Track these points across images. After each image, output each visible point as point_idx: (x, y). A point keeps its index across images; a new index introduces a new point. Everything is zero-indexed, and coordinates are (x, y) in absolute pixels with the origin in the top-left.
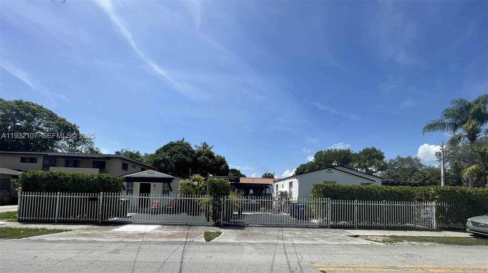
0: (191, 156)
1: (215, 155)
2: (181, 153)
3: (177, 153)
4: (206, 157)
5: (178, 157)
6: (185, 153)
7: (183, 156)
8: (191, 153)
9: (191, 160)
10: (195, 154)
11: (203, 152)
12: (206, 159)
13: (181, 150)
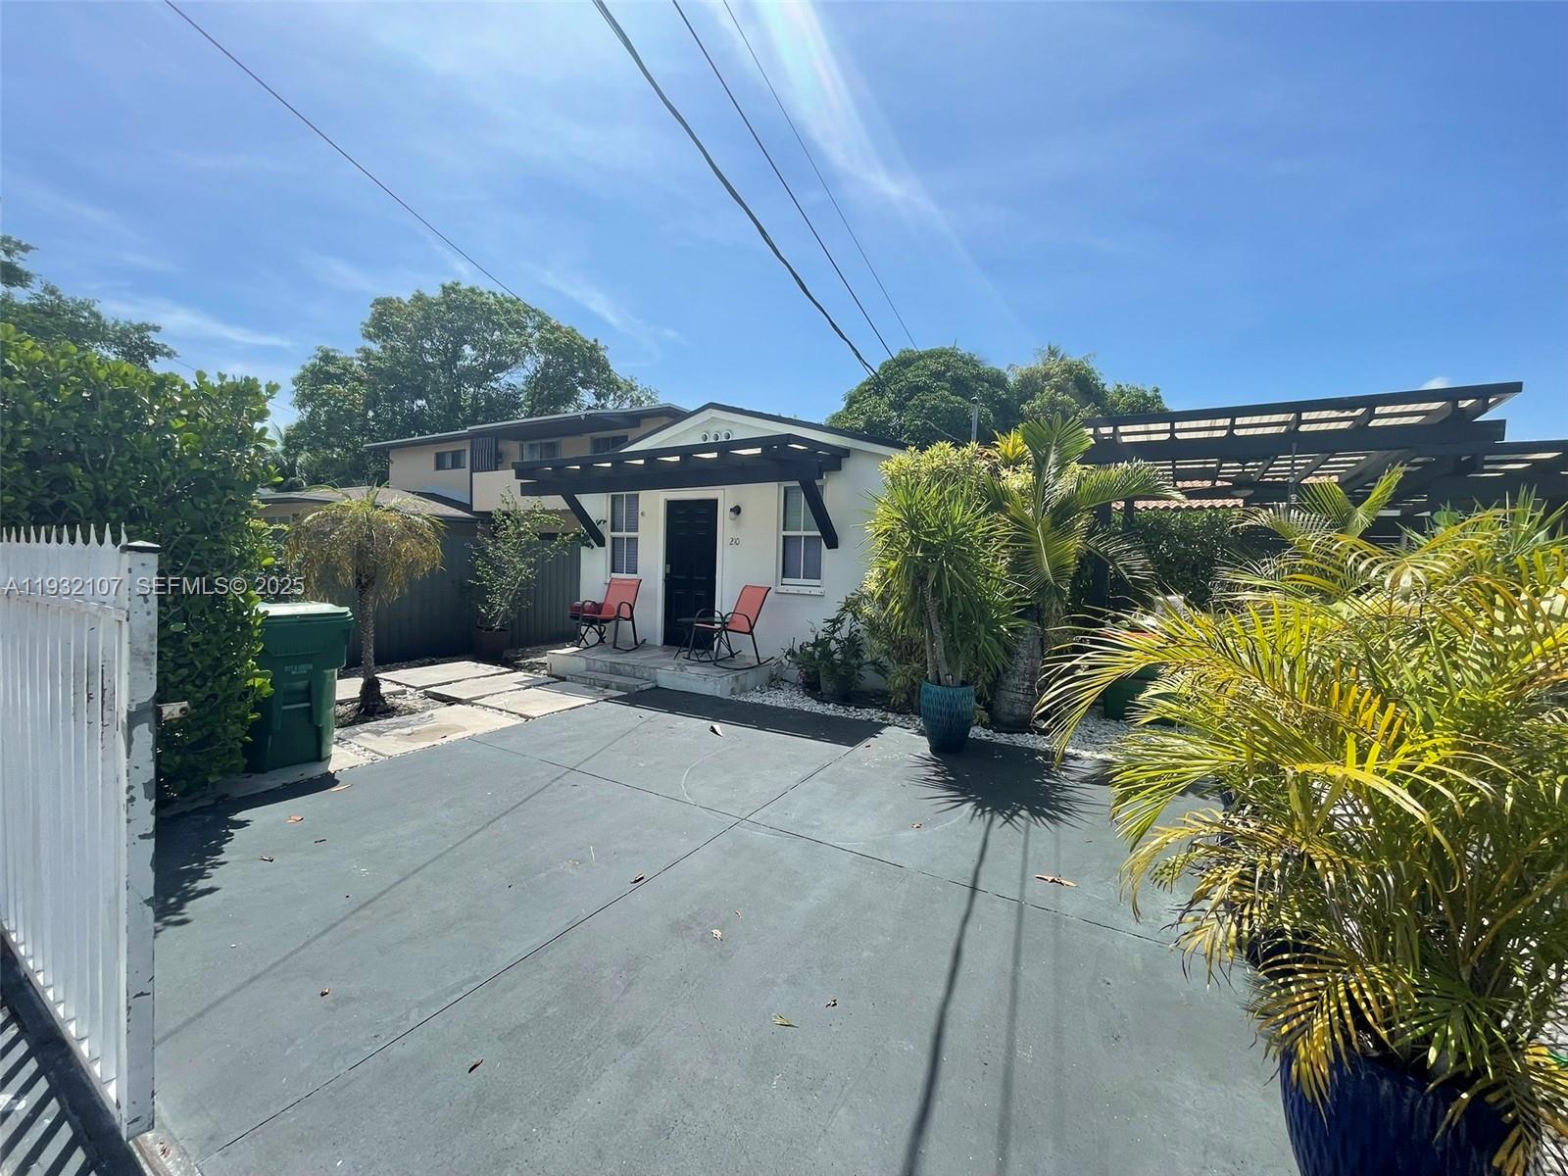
0: (988, 399)
1: (1110, 388)
2: (942, 388)
3: (926, 388)
4: (1060, 396)
5: (928, 405)
6: (961, 386)
7: (952, 398)
8: (991, 386)
9: (987, 416)
10: (1007, 391)
11: (1047, 376)
12: (1062, 403)
13: (945, 372)
